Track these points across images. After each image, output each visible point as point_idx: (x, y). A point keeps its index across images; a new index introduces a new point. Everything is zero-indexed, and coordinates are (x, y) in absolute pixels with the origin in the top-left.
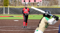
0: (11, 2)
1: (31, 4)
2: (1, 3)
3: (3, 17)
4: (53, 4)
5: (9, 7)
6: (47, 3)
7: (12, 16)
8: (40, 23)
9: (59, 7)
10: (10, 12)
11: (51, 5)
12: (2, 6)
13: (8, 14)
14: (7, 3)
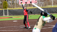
0: (9, 4)
1: (28, 6)
2: (1, 6)
3: (3, 19)
4: (47, 4)
5: (8, 9)
6: (41, 4)
7: (11, 18)
8: (38, 21)
9: (53, 7)
10: (9, 14)
11: (46, 5)
12: (2, 9)
13: (8, 15)
14: (6, 6)
